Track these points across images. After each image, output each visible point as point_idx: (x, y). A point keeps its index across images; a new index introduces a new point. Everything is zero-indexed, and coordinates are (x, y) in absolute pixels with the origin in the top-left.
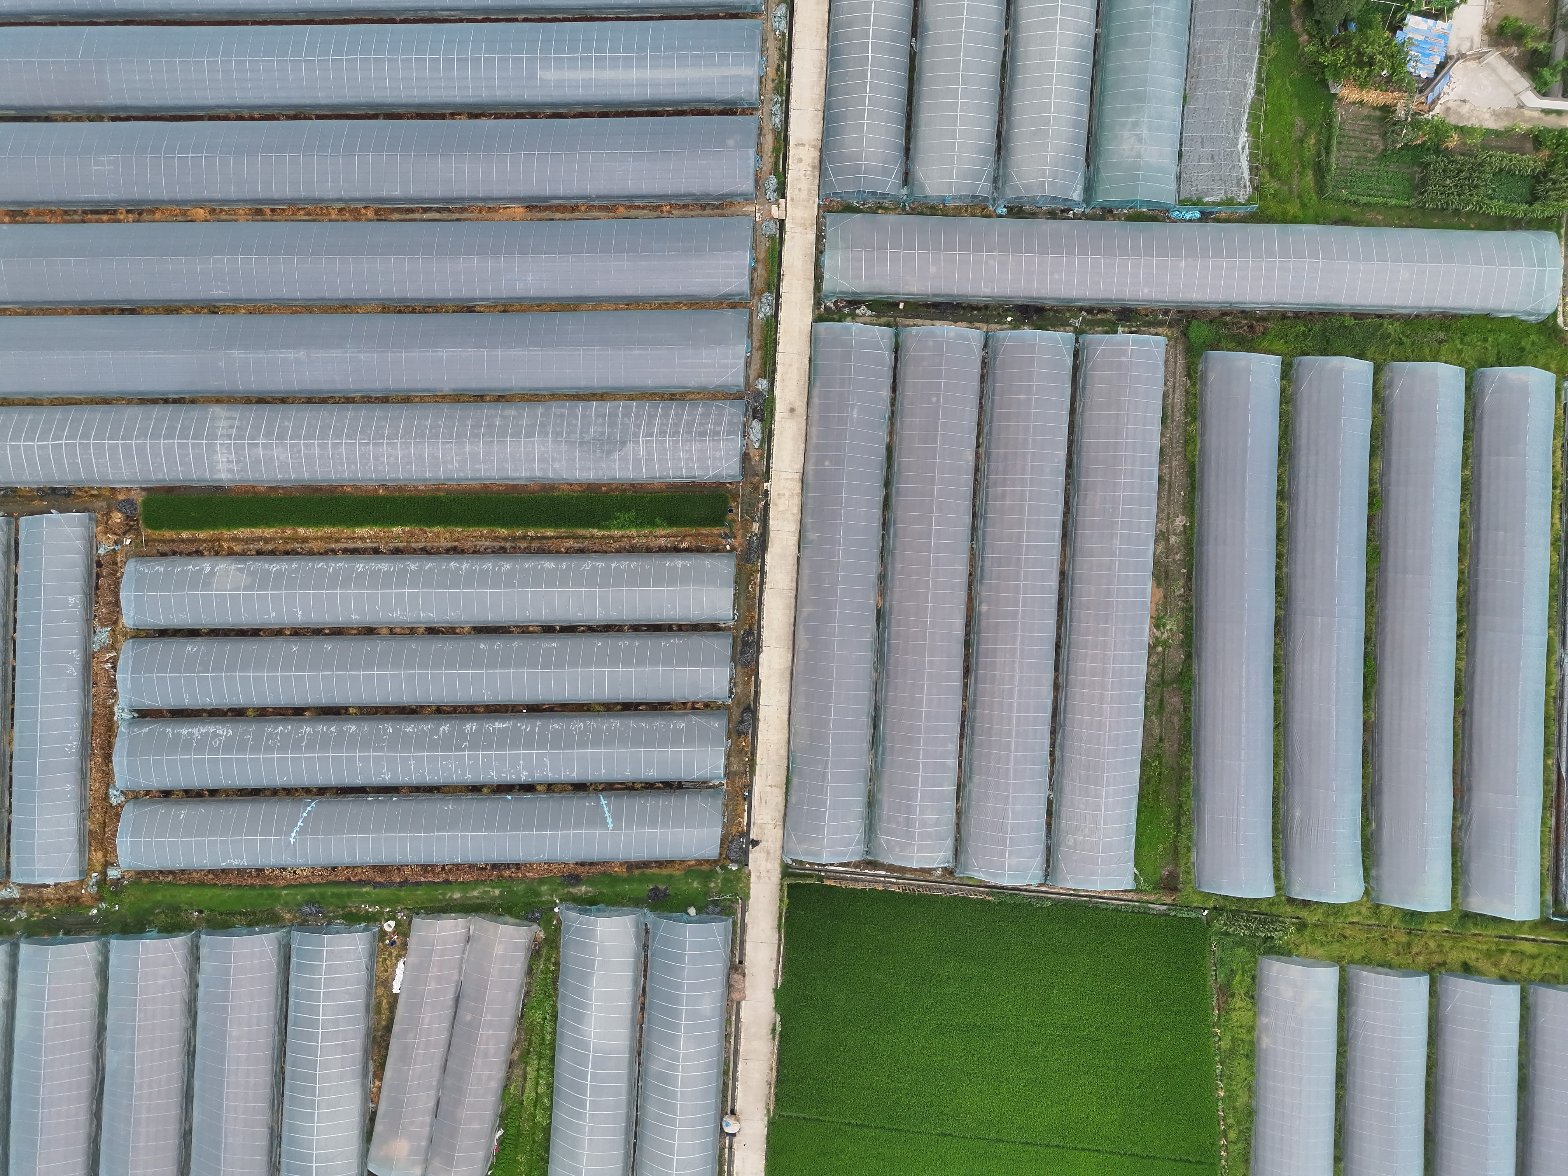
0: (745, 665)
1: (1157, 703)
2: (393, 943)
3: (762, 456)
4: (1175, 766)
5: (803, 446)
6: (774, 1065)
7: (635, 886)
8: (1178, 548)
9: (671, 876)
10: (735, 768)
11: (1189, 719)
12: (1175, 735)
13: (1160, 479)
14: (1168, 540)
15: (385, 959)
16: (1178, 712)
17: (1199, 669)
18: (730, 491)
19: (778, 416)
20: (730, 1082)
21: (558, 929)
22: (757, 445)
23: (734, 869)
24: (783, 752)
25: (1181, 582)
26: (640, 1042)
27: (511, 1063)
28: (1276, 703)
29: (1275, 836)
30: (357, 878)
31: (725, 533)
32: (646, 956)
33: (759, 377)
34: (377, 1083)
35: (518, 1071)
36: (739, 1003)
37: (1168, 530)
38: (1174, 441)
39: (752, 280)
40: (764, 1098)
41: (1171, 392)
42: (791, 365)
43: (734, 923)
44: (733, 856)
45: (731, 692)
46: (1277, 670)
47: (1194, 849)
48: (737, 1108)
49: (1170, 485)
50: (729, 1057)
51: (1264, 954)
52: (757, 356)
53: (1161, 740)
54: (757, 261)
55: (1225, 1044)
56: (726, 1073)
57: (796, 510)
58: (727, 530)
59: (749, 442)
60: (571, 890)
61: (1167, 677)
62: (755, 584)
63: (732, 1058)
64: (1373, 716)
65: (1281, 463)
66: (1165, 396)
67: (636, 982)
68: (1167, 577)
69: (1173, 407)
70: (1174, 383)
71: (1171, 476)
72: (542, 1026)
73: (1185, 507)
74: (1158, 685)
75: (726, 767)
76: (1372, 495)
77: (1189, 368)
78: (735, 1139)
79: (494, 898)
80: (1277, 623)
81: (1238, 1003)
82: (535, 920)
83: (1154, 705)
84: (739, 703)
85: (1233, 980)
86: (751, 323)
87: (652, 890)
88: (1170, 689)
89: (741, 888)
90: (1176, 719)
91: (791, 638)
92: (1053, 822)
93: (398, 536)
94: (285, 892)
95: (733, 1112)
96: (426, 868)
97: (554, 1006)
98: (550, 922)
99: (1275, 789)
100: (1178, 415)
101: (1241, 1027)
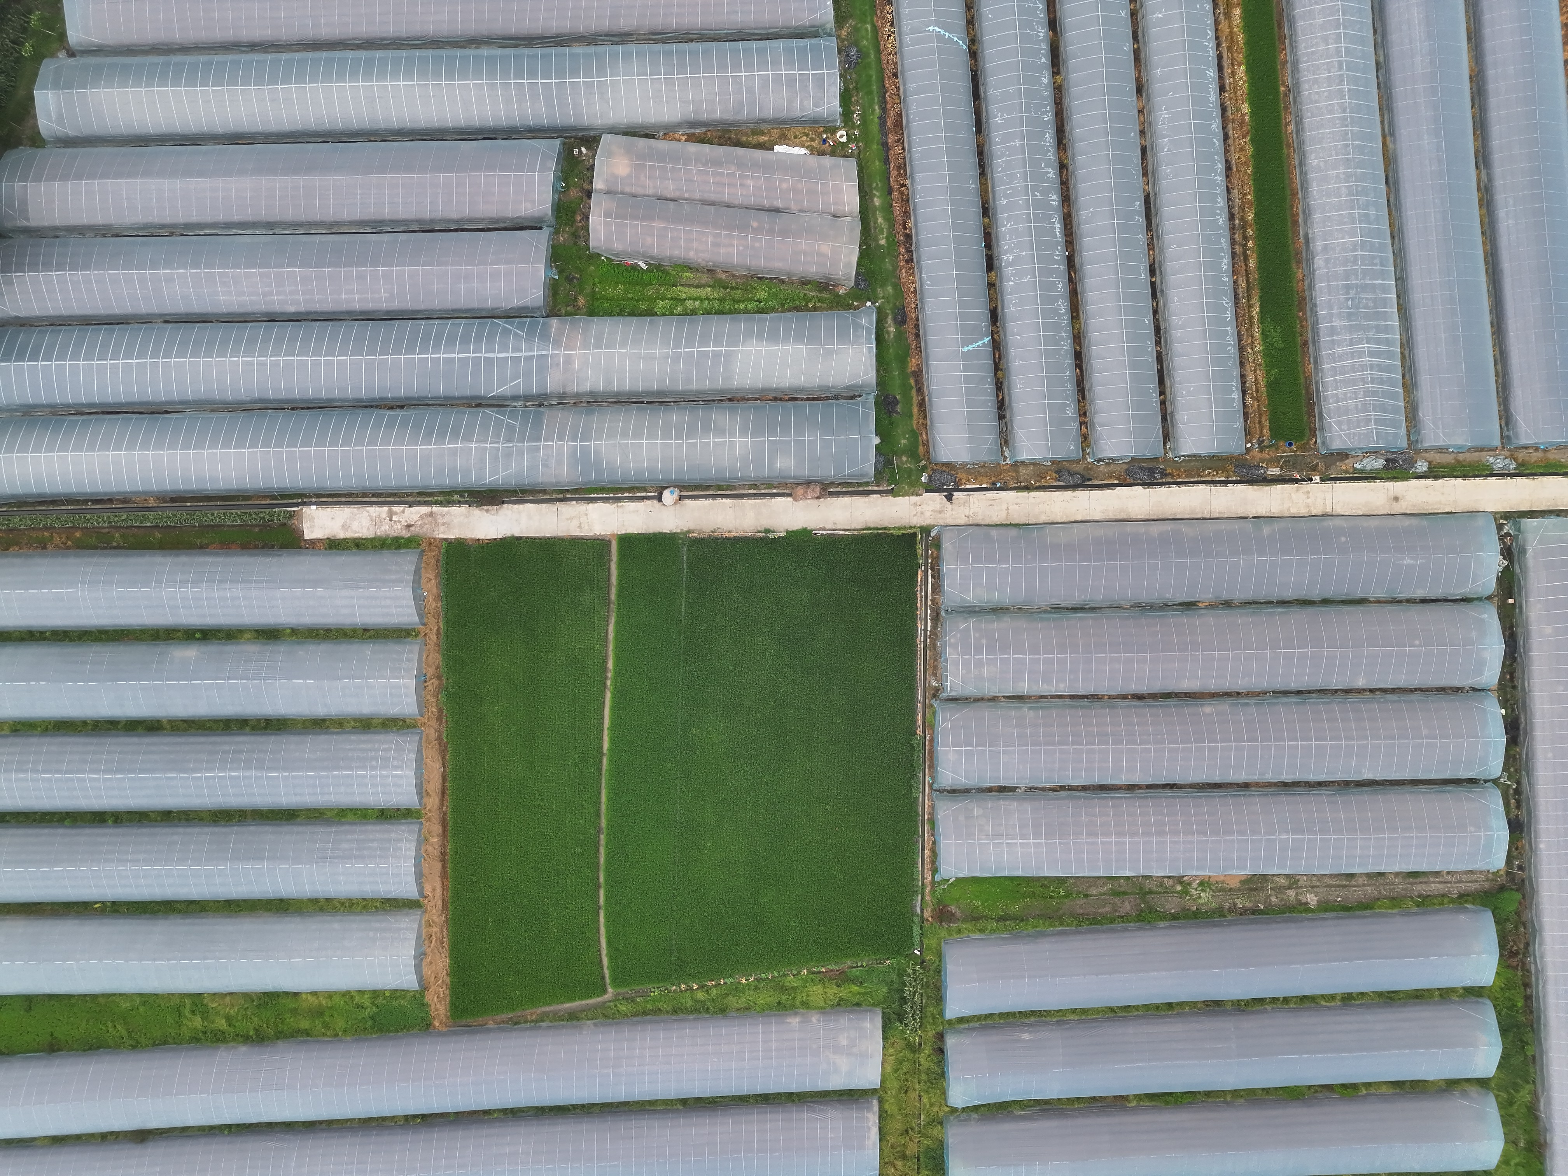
0: (1128, 472)
1: (1122, 889)
2: (824, 141)
3: (1346, 472)
4: (1061, 912)
5: (1361, 513)
6: (731, 535)
7: (898, 382)
8: (1282, 899)
9: (911, 416)
10: (1023, 471)
11: (1111, 922)
12: (1093, 910)
13: (1352, 876)
14: (1289, 888)
15: (807, 135)
16: (1116, 911)
17: (1162, 928)
18: (1308, 443)
19: (1390, 485)
20: (711, 493)
21: (849, 307)
22: (1358, 466)
23: (923, 478)
24: (1043, 519)
25: (1248, 904)
26: (743, 399)
27: (712, 271)
28: (1136, 1008)
29: (1001, 1015)
30: (888, 99)
31: (1263, 441)
32: (828, 398)
33: (1430, 463)
34: (683, 138)
35: (705, 279)
36: (789, 495)
37: (1301, 887)
38: (1392, 887)
39: (1526, 448)
40: (698, 527)
41: (1442, 880)
42: (1443, 494)
43: (867, 484)
44: (937, 476)
45: (1099, 460)
46: (1170, 1006)
47: (983, 936)
48: (688, 502)
49: (1345, 886)
50: (735, 490)
51: (883, 1013)
52: (1448, 459)
53: (1086, 896)
54: (1545, 451)
55: (791, 981)
56: (719, 487)
57: (1294, 511)
58: (1266, 443)
59: (1360, 458)
60: (890, 317)
61: (1149, 897)
62: (1214, 475)
63: (735, 492)
64: (1130, 1105)
65: (1380, 994)
66: (1437, 874)
67: (801, 390)
68: (1251, 890)
69: (1426, 883)
70: (1450, 882)
71: (1355, 886)
72: (752, 300)
73: (1327, 902)
74: (1141, 889)
75: (1022, 462)
76: (1354, 1086)
77: (1468, 895)
78: (655, 502)
79: (877, 240)
80: (1218, 1003)
81: (832, 990)
82: (857, 284)
83: (1120, 886)
84: (1088, 469)
85: (853, 983)
86: (1481, 450)
87: (896, 398)
88: (1138, 901)
89: (904, 487)
90: (1108, 909)
91: (1161, 517)
92: (994, 794)
93: (1238, 110)
94: (869, 27)
95: (681, 498)
96: (902, 167)
97: (772, 310)
98: (857, 298)
99: (1048, 1013)
100: (1419, 889)
101: (808, 996)
